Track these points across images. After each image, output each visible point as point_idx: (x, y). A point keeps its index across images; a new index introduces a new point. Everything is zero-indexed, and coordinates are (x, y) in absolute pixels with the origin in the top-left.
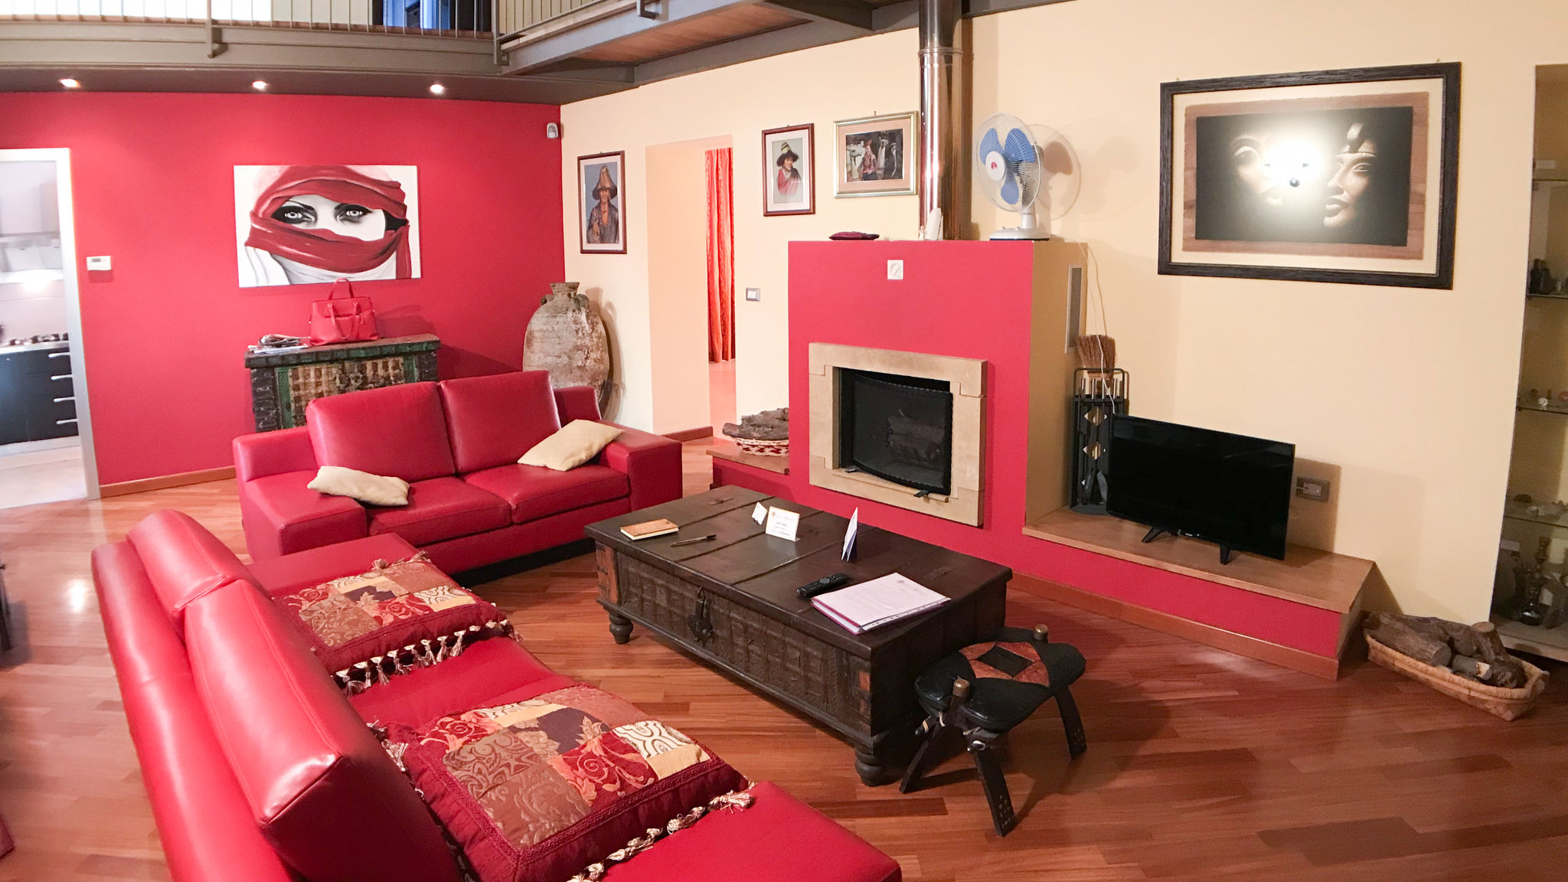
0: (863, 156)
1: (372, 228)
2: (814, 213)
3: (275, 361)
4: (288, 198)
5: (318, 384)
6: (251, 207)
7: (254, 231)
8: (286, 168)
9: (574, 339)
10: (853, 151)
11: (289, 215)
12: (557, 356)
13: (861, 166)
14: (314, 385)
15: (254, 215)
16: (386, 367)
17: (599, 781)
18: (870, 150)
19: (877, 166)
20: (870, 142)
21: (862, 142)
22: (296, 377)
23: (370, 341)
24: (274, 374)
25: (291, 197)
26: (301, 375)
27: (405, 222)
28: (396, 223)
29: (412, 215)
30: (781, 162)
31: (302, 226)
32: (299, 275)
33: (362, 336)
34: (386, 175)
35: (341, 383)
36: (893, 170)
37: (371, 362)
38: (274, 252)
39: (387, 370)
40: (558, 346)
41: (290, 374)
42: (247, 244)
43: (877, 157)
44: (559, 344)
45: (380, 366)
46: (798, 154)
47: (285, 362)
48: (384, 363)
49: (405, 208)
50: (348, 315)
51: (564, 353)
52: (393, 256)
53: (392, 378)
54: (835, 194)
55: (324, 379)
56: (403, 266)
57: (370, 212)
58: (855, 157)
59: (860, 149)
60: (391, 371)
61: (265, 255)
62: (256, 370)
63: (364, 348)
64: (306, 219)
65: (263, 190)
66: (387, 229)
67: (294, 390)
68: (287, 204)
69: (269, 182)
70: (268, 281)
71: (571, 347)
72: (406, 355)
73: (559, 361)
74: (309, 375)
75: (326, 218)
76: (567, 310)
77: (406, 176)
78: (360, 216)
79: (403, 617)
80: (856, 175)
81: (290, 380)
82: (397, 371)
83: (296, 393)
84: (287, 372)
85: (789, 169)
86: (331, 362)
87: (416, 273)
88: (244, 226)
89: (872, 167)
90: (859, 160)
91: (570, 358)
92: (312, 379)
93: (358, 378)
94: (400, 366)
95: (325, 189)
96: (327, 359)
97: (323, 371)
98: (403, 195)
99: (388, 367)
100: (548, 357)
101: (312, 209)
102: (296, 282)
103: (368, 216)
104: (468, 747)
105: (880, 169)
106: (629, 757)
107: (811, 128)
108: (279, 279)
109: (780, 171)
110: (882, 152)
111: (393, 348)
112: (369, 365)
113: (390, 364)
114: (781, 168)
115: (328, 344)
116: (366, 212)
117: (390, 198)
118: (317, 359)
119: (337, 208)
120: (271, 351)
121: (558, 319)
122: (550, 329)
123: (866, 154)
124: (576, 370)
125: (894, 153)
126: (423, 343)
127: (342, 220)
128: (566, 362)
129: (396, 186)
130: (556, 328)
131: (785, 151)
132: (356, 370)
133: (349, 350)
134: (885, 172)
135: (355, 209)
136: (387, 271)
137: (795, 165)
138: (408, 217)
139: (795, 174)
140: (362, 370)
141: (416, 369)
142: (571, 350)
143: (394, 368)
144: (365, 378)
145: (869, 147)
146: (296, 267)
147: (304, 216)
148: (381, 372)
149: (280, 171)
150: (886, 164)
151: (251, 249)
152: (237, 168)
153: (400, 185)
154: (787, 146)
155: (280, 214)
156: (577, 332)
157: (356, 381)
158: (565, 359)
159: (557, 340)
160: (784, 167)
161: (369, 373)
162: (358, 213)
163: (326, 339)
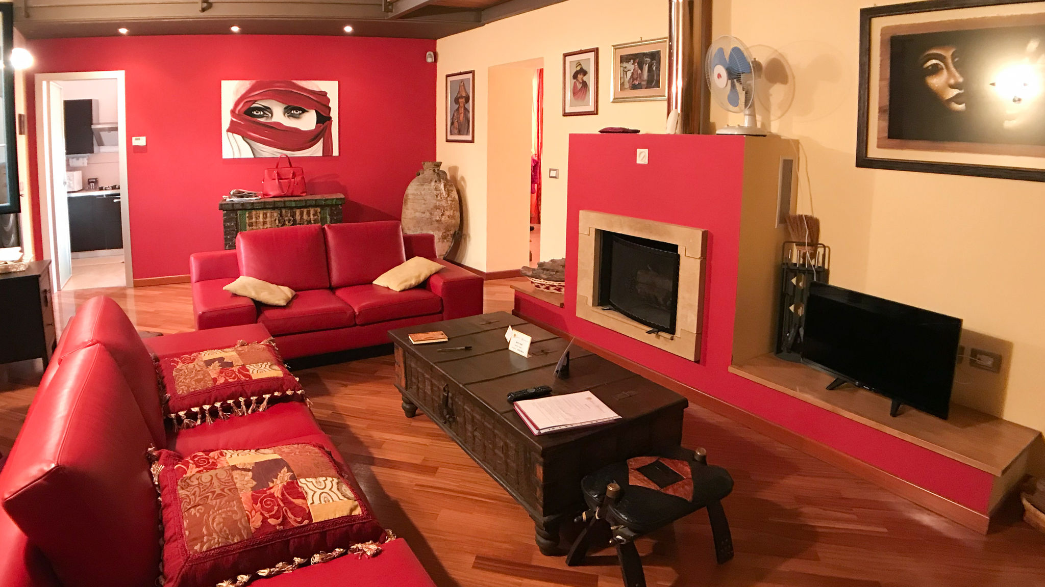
0: (632, 71)
1: (308, 122)
2: (597, 114)
3: (237, 207)
4: (254, 102)
5: (264, 223)
6: (231, 107)
7: (232, 122)
8: (254, 82)
9: (435, 201)
10: (625, 67)
11: (255, 113)
12: (422, 212)
13: (630, 79)
14: (262, 223)
15: (233, 112)
16: (308, 214)
17: (267, 515)
18: (637, 66)
19: (642, 78)
20: (637, 60)
21: (632, 61)
22: (250, 217)
23: (302, 196)
24: (237, 215)
25: (256, 101)
26: (254, 217)
27: (330, 119)
28: (323, 119)
29: (334, 114)
30: (575, 76)
31: (262, 120)
32: (259, 151)
33: (295, 193)
34: (318, 87)
35: (279, 223)
36: (653, 82)
37: (299, 210)
38: (244, 137)
39: (309, 216)
40: (424, 206)
41: (247, 215)
42: (228, 131)
43: (642, 71)
44: (424, 204)
45: (305, 213)
46: (587, 70)
47: (244, 207)
48: (307, 211)
49: (330, 109)
50: (287, 179)
51: (428, 210)
52: (321, 141)
53: (312, 222)
54: (612, 100)
55: (268, 220)
56: (327, 148)
57: (307, 111)
58: (626, 72)
59: (630, 66)
60: (312, 217)
61: (239, 138)
62: (225, 212)
63: (294, 201)
64: (265, 115)
65: (239, 96)
66: (317, 123)
67: (249, 226)
68: (254, 105)
69: (243, 91)
70: (241, 155)
71: (432, 206)
72: (322, 207)
73: (423, 215)
74: (259, 216)
75: (278, 115)
76: (431, 181)
77: (331, 88)
78: (300, 114)
79: (230, 380)
80: (627, 85)
81: (247, 219)
82: (316, 217)
83: (251, 228)
84: (245, 214)
85: (581, 81)
86: (274, 208)
87: (336, 153)
88: (226, 119)
89: (639, 79)
90: (629, 74)
91: (431, 214)
92: (261, 220)
93: (290, 220)
94: (318, 214)
95: (278, 96)
96: (271, 207)
97: (268, 215)
98: (329, 100)
99: (310, 214)
100: (417, 213)
101: (269, 108)
102: (258, 156)
103: (306, 114)
104: (198, 475)
105: (643, 81)
106: (298, 502)
107: (596, 51)
108: (247, 154)
109: (575, 83)
110: (646, 68)
111: (314, 202)
112: (298, 212)
113: (312, 212)
114: (575, 80)
115: (274, 197)
116: (304, 111)
117: (320, 102)
118: (264, 206)
119: (285, 108)
120: (236, 200)
121: (425, 187)
122: (419, 193)
123: (634, 70)
124: (435, 223)
125: (654, 68)
126: (333, 199)
127: (288, 116)
128: (428, 217)
129: (324, 94)
130: (422, 192)
131: (579, 68)
132: (289, 215)
133: (285, 202)
134: (647, 84)
135: (297, 109)
136: (316, 150)
137: (585, 79)
138: (331, 115)
139: (585, 85)
140: (293, 215)
141: (328, 216)
142: (432, 209)
143: (314, 215)
144: (295, 221)
145: (636, 64)
146: (259, 146)
147: (264, 113)
148: (305, 217)
149: (250, 84)
150: (648, 76)
151: (230, 134)
152: (223, 82)
153: (327, 93)
154: (580, 64)
155: (249, 112)
156: (437, 196)
157: (289, 222)
158: (427, 215)
159: (423, 201)
160: (577, 80)
161: (298, 217)
162: (299, 112)
163: (272, 193)
